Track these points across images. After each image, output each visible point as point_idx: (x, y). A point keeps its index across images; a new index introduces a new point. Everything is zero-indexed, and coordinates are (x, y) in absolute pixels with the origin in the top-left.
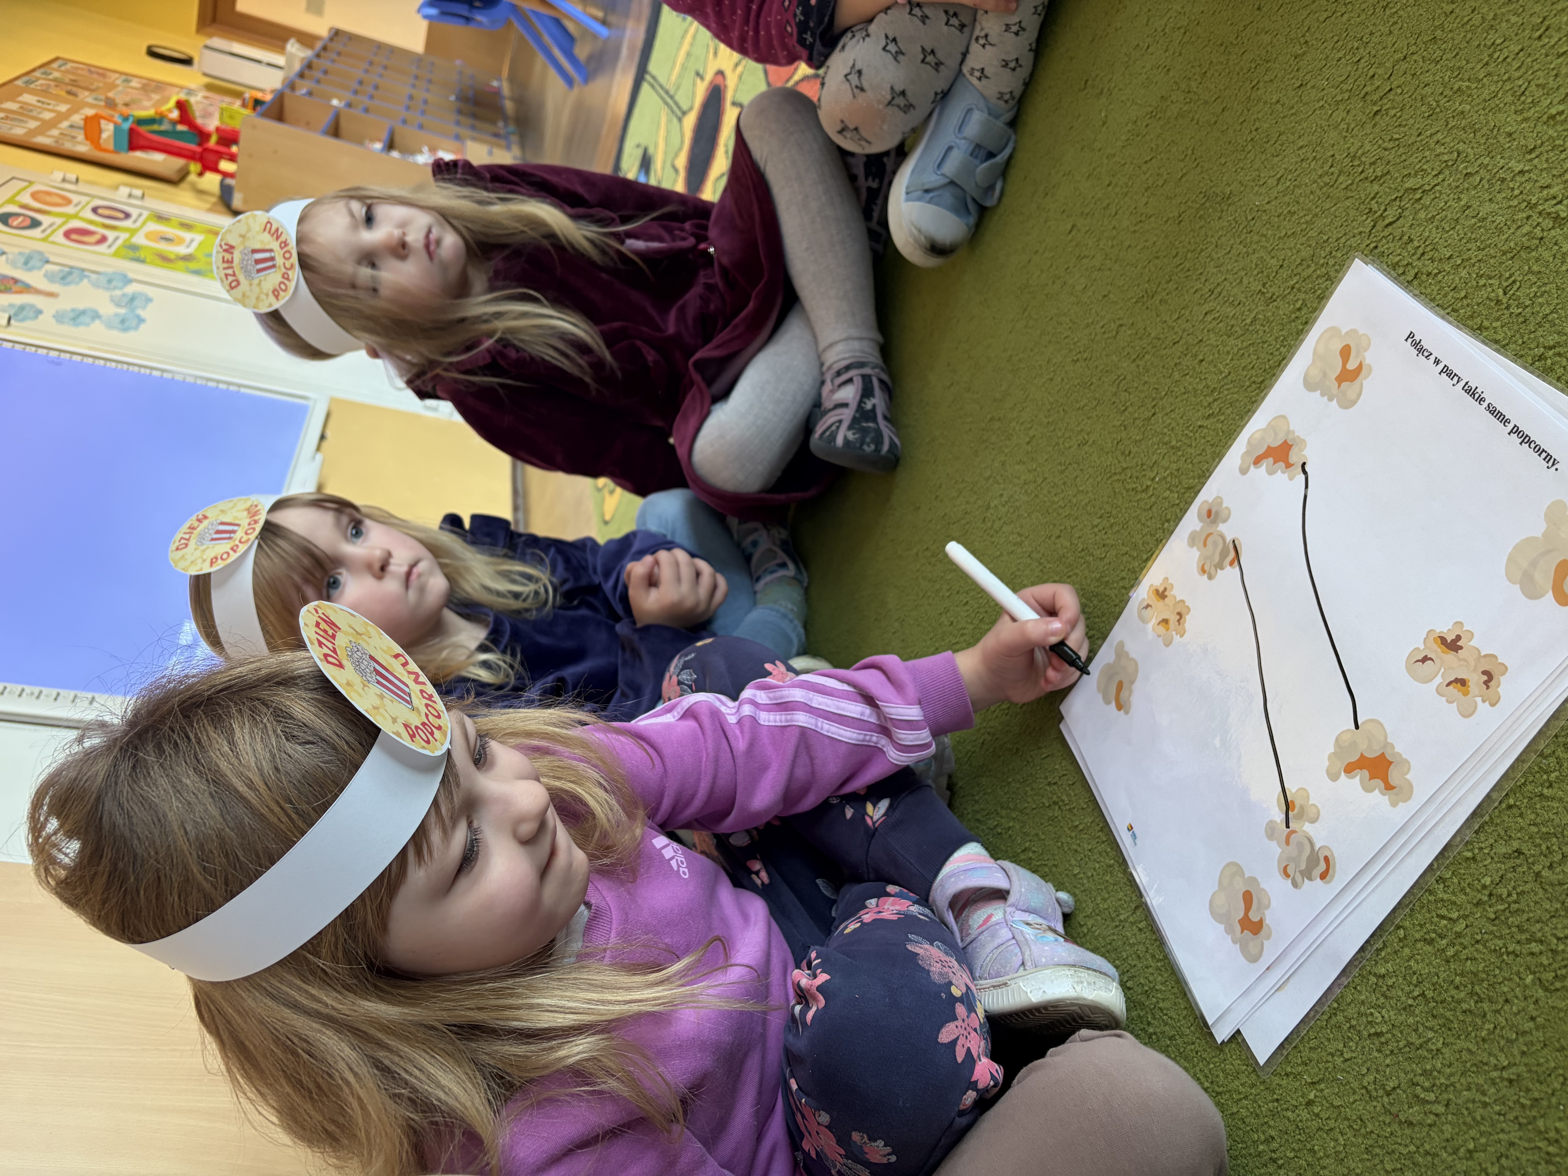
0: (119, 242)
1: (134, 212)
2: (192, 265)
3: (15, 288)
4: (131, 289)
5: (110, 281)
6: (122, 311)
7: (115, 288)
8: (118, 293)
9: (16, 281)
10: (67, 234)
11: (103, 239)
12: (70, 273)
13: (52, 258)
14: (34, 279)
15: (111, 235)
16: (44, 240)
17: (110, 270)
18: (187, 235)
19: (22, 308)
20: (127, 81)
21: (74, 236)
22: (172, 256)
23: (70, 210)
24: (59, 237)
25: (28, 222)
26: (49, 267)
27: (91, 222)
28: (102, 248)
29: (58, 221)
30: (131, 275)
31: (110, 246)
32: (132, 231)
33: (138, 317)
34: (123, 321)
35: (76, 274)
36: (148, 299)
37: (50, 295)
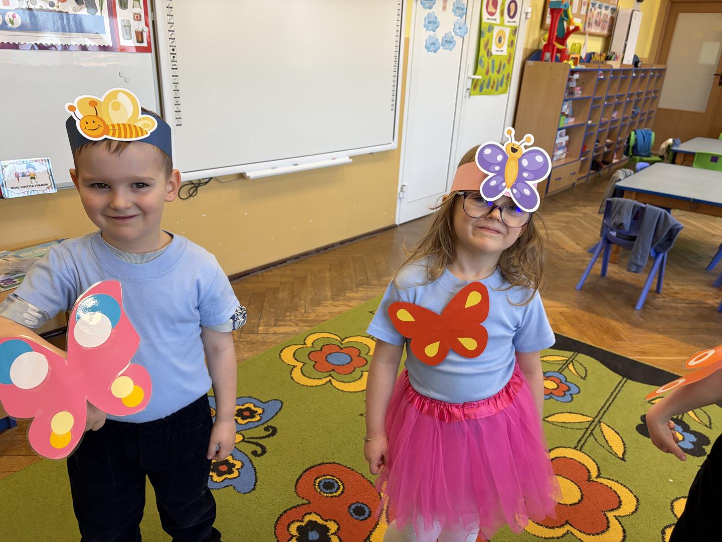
0: (491, 21)
1: (517, 18)
4: (456, 38)
5: (460, 28)
6: (440, 41)
7: (456, 32)
8: (453, 34)
11: (492, 14)
12: (462, 9)
15: (497, 15)
17: (469, 25)
18: (505, 47)
22: (488, 47)
27: (503, 3)
30: (467, 36)
31: (488, 19)
32: (502, 24)
33: (438, 49)
34: (433, 44)
35: (461, 12)
36: (451, 49)
37: (444, 7)
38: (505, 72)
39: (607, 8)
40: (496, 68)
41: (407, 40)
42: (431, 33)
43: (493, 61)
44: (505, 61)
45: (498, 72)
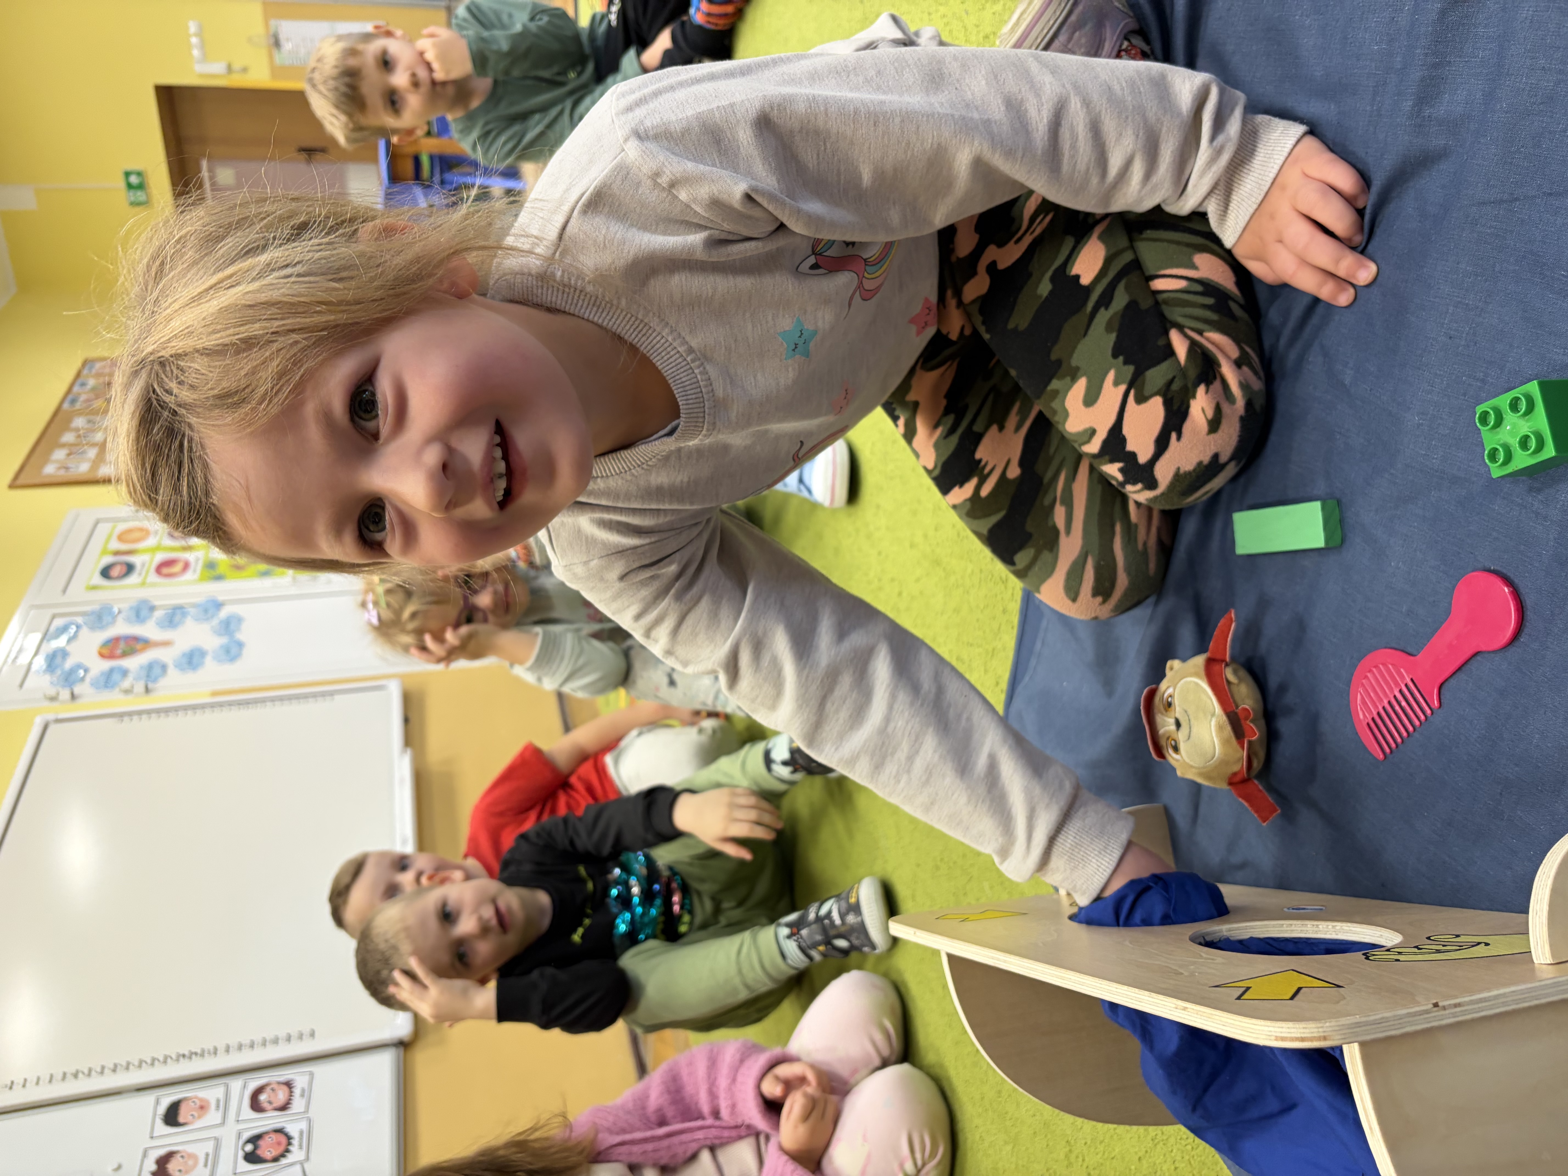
0: (200, 563)
3: (139, 646)
4: (224, 613)
5: (206, 611)
6: (224, 640)
7: (212, 617)
8: (215, 622)
9: (136, 639)
10: (159, 571)
11: (186, 566)
12: (173, 614)
13: (157, 603)
14: (149, 630)
16: (143, 584)
17: (202, 598)
19: (150, 667)
21: (164, 571)
24: (153, 578)
25: (125, 569)
26: (156, 613)
27: (173, 549)
28: (189, 576)
29: (147, 558)
30: (221, 598)
31: (195, 571)
33: (238, 642)
34: (228, 652)
35: (179, 613)
36: (239, 620)
37: (166, 644)
41: (213, 694)
42: (208, 658)
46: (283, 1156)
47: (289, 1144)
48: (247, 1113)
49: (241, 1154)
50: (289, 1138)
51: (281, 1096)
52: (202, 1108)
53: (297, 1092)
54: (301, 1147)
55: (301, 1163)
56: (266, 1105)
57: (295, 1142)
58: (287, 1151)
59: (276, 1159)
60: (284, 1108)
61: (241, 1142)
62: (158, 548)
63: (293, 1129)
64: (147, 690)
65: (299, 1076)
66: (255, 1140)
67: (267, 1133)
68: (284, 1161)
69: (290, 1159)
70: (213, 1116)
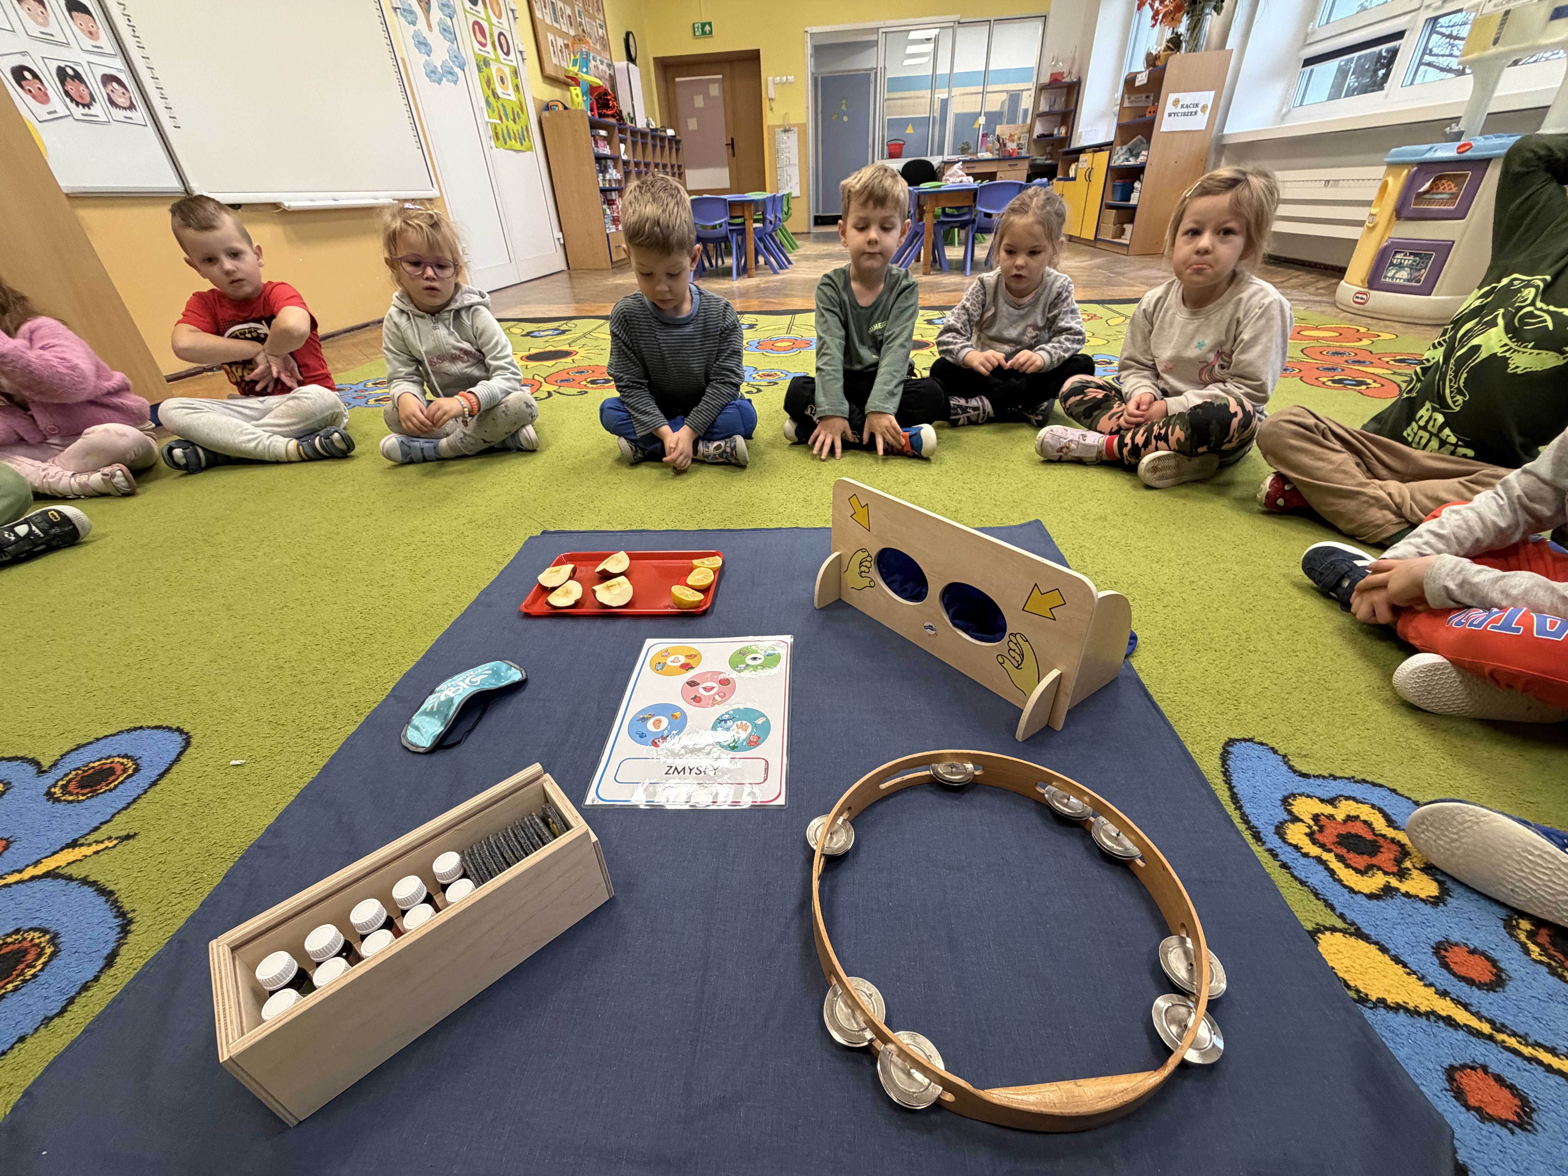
0: (486, 55)
1: (512, 56)
2: (492, 99)
3: (424, 4)
4: (457, 70)
5: (456, 57)
6: (440, 70)
7: (453, 61)
8: (451, 63)
9: (428, 3)
10: (476, 23)
11: (484, 45)
12: (450, 33)
13: (455, 20)
14: (436, 13)
15: (489, 48)
16: (465, 11)
17: (464, 55)
18: (511, 91)
19: (412, 12)
20: (601, 27)
21: (476, 27)
22: (492, 87)
23: (494, 20)
24: (472, 19)
26: (448, 19)
27: (492, 35)
28: (477, 46)
29: (483, 15)
30: (466, 69)
31: (480, 50)
32: (498, 60)
33: (441, 80)
34: (433, 72)
35: (452, 37)
36: (455, 82)
37: (429, 26)
38: (522, 122)
39: (602, 62)
40: (511, 116)
41: (403, 60)
42: (426, 57)
43: (503, 106)
44: (517, 109)
45: (514, 121)
46: (72, 100)
47: (84, 106)
48: (100, 72)
49: (62, 64)
50: (88, 106)
51: (121, 101)
52: (91, 33)
53: (128, 113)
54: (84, 115)
55: (71, 115)
56: (110, 87)
57: (86, 111)
58: (77, 104)
59: (67, 93)
60: (112, 102)
61: (71, 65)
62: (491, 24)
63: (96, 109)
64: (395, 9)
65: (140, 114)
66: (77, 76)
67: (87, 87)
68: (68, 100)
69: (72, 106)
70: (88, 43)
